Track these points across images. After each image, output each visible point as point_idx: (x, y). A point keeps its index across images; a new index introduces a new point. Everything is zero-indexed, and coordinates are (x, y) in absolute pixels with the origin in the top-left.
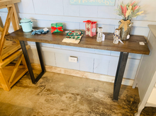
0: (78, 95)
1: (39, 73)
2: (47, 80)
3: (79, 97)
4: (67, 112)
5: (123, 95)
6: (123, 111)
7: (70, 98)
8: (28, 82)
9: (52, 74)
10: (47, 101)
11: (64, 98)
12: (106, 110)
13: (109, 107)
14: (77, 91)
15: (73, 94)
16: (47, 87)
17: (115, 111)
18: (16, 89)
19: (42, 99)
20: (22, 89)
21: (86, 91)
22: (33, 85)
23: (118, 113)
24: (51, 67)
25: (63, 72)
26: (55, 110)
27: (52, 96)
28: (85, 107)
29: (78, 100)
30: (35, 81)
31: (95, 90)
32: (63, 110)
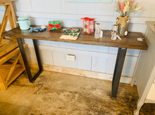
0: (76, 93)
1: (36, 72)
2: (44, 78)
3: (77, 95)
4: (65, 110)
5: (122, 92)
6: (122, 109)
7: (68, 96)
8: (25, 81)
9: (49, 73)
10: (45, 99)
11: (62, 96)
12: (104, 108)
13: (107, 104)
14: (75, 90)
15: (71, 92)
16: (45, 86)
17: (114, 108)
18: (13, 88)
19: (39, 98)
20: (19, 88)
21: (84, 89)
22: (31, 84)
23: (116, 111)
24: (48, 66)
25: (60, 71)
26: (52, 108)
27: (50, 94)
28: (83, 105)
29: (76, 98)
30: (32, 79)
31: (93, 89)
32: (60, 108)
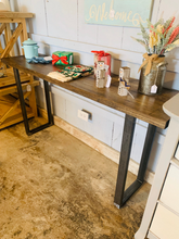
0: (69, 170)
1: (43, 123)
2: (46, 136)
3: (67, 175)
4: (35, 187)
7: (55, 170)
8: (22, 130)
10: (25, 161)
11: (47, 168)
12: (90, 213)
13: (100, 209)
14: (71, 165)
15: (62, 167)
16: (39, 145)
17: (105, 222)
19: (20, 157)
21: (85, 171)
23: (106, 228)
26: (24, 176)
27: (36, 158)
28: (63, 192)
29: (63, 178)
31: (99, 176)
32: (32, 181)
